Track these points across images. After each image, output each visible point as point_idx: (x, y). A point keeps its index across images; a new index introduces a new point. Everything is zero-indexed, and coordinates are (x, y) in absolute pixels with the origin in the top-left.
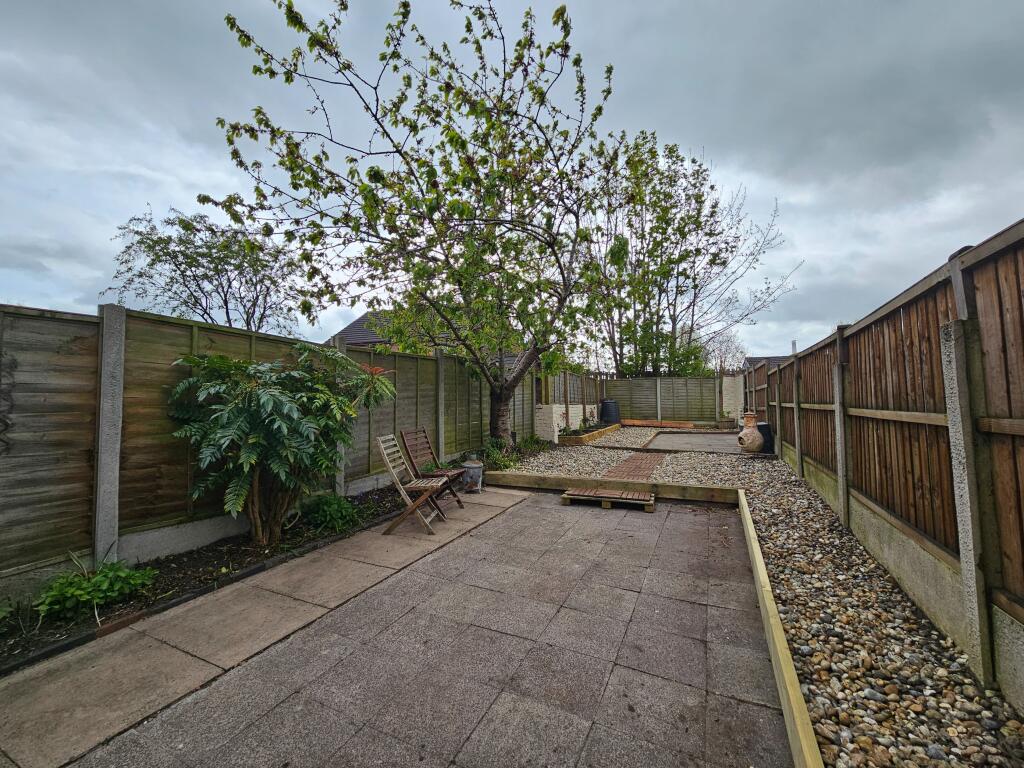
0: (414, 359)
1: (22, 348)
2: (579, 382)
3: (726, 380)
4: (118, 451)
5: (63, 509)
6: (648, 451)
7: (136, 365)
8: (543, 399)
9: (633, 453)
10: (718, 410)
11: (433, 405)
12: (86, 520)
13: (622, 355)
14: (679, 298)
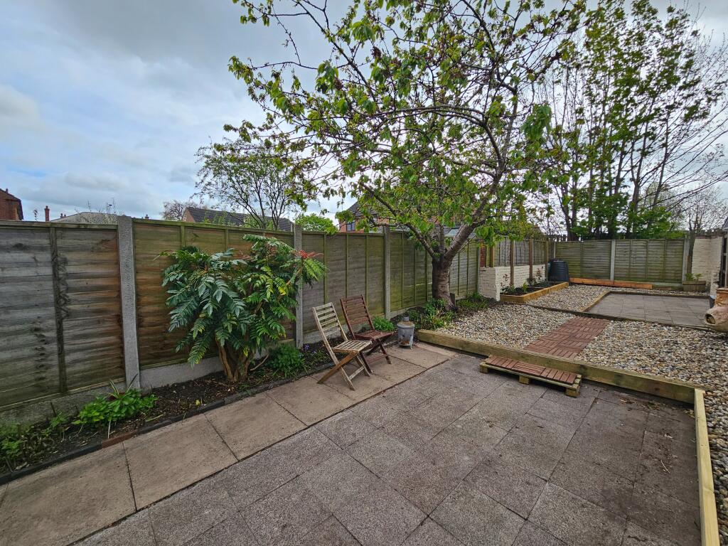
0: (364, 236)
1: (69, 250)
2: (527, 246)
3: (698, 242)
4: (135, 316)
5: (105, 353)
6: (590, 316)
7: (144, 256)
8: (487, 263)
9: (572, 317)
10: (684, 272)
11: (380, 272)
12: (120, 360)
13: (574, 219)
14: (645, 161)
